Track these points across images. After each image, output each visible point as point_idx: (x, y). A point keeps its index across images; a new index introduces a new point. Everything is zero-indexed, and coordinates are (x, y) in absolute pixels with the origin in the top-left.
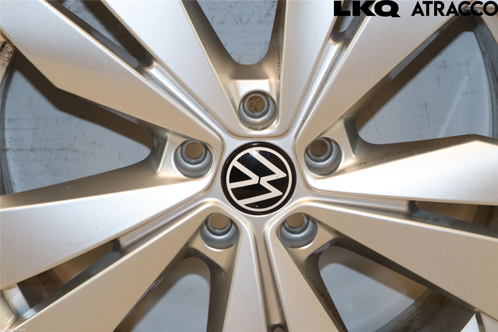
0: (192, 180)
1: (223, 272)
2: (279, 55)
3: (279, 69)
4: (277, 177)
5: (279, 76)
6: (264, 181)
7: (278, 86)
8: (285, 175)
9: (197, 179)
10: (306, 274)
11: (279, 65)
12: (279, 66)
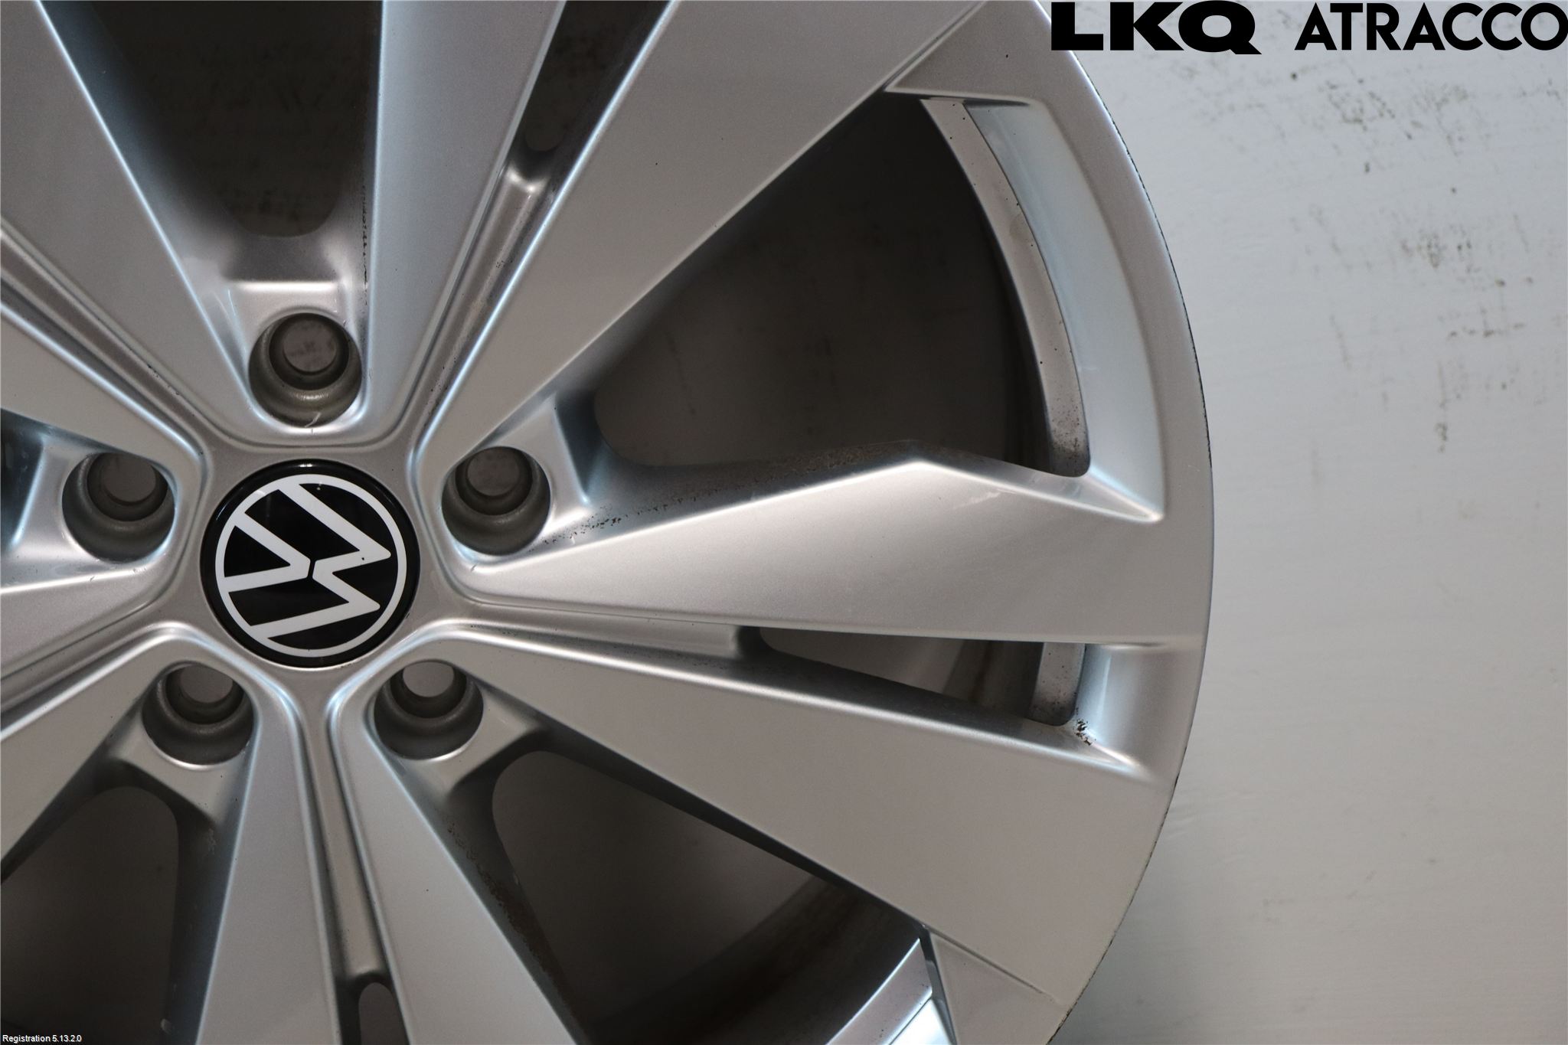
0: (114, 568)
1: (210, 830)
2: (364, 212)
3: (364, 254)
4: (363, 559)
5: (365, 273)
6: (326, 572)
7: (363, 298)
8: (386, 554)
9: (130, 564)
10: (450, 832)
11: (366, 241)
12: (365, 244)
